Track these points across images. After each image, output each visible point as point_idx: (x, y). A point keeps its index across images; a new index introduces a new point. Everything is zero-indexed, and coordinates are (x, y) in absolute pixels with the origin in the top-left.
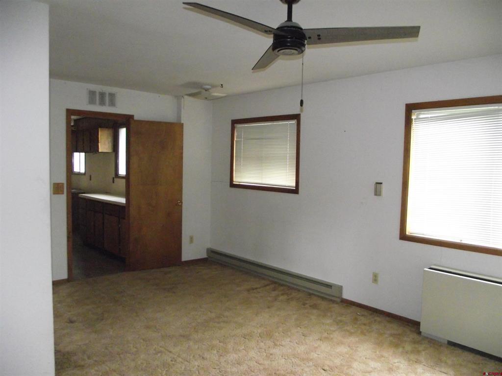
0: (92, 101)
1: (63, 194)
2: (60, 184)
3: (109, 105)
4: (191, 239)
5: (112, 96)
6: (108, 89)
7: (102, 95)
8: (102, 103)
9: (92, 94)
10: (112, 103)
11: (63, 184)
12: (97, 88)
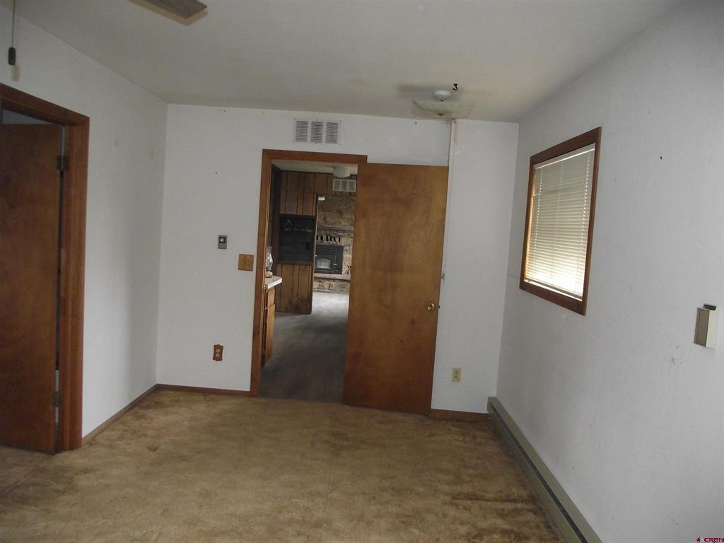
0: (300, 137)
1: (252, 270)
2: (248, 257)
3: (327, 142)
4: (456, 375)
5: (333, 127)
6: (325, 117)
7: (317, 126)
8: (316, 138)
9: (302, 125)
10: (332, 139)
11: (252, 256)
12: (310, 116)
